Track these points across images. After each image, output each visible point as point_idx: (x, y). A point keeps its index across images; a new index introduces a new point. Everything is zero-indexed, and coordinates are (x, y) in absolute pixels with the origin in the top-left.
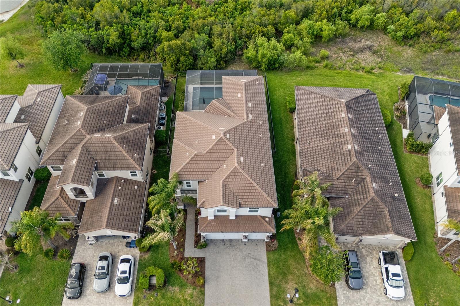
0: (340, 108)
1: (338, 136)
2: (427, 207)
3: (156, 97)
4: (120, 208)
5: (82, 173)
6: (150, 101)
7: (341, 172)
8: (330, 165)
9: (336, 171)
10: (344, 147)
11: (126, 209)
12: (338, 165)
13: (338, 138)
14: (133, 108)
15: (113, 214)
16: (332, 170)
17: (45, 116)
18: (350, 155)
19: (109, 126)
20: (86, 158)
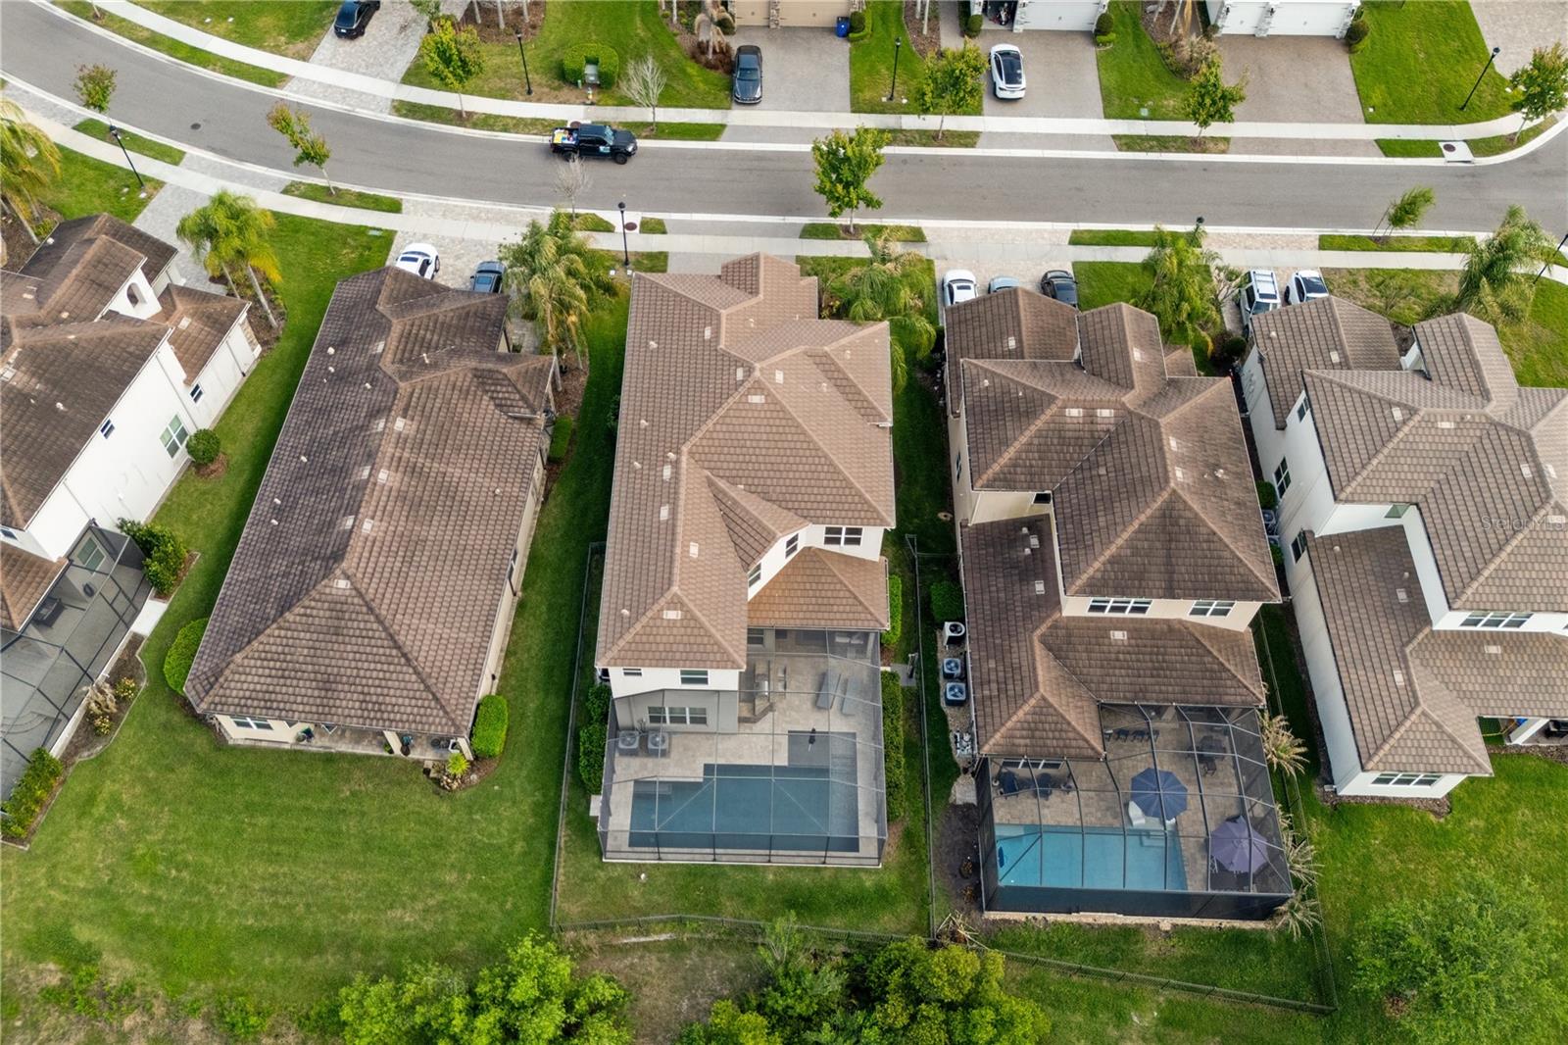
0: (366, 554)
1: (413, 470)
2: (241, 408)
3: (987, 693)
4: (997, 334)
5: (1106, 332)
6: (1001, 668)
7: (449, 375)
8: (468, 406)
9: (459, 384)
10: (412, 433)
11: (984, 338)
12: (448, 396)
13: (415, 464)
14: (1049, 616)
15: (1009, 317)
16: (468, 391)
17: (1339, 622)
18: (408, 406)
19: (1086, 465)
20: (1112, 367)
